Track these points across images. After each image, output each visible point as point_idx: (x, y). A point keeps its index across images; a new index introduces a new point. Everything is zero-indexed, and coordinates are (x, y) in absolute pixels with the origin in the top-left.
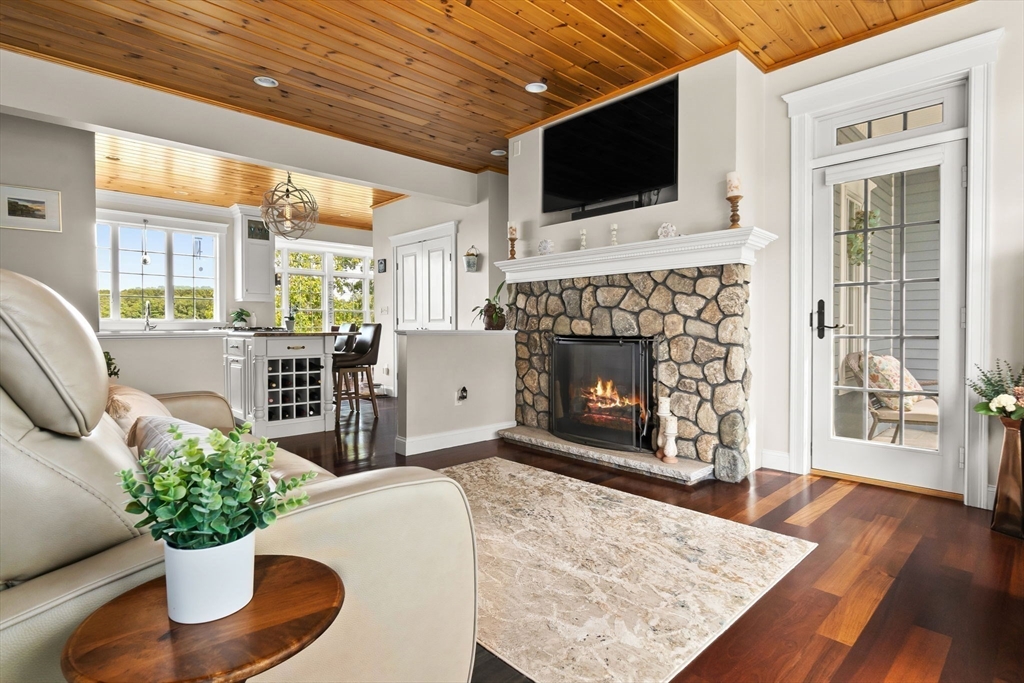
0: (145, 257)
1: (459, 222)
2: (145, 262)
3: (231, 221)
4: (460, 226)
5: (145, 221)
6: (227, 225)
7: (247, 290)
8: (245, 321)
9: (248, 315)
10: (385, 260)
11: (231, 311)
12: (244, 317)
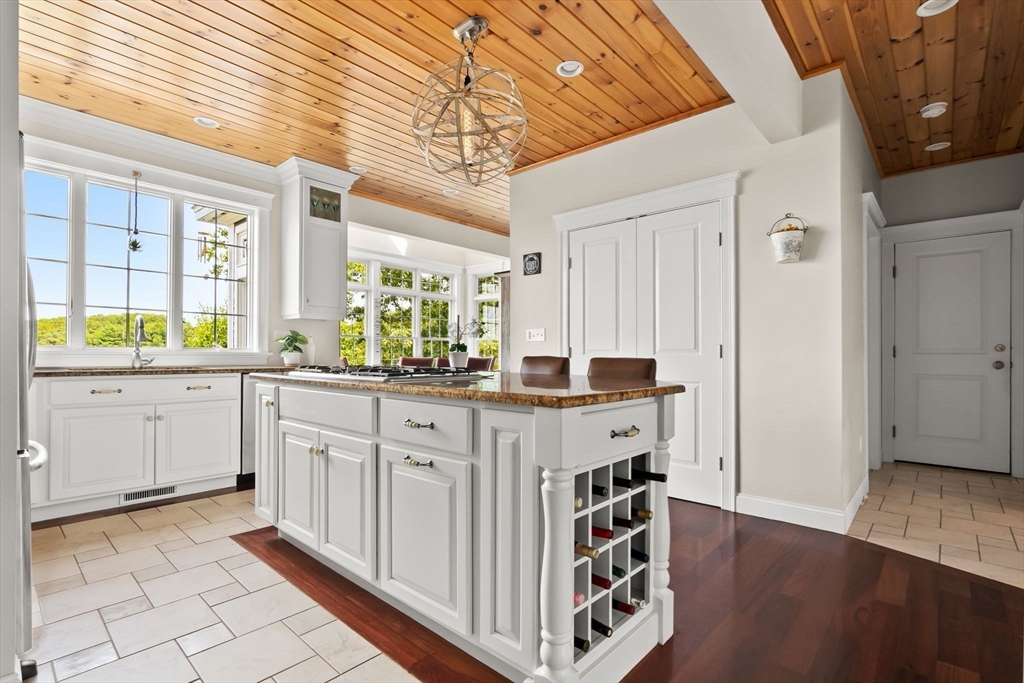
0: (134, 237)
1: (744, 175)
2: (135, 246)
3: (279, 190)
4: (748, 183)
5: (136, 174)
6: (272, 196)
7: (306, 299)
8: (300, 350)
9: (304, 342)
10: (539, 255)
11: (276, 334)
12: (297, 344)
